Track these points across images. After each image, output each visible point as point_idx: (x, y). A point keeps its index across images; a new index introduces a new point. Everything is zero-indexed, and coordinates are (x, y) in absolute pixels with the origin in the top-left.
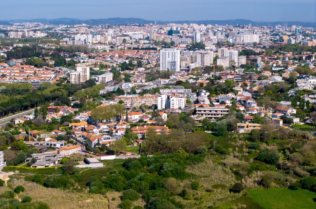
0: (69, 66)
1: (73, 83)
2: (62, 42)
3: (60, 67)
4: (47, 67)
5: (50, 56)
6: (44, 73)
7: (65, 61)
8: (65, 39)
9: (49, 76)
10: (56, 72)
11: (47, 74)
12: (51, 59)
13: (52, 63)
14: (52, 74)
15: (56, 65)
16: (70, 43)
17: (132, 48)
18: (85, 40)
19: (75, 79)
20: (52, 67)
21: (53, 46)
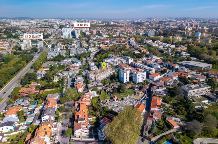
0: (15, 38)
1: (24, 50)
2: (6, 25)
3: (11, 39)
4: (3, 39)
5: (3, 32)
6: (2, 43)
7: (12, 35)
8: (7, 24)
9: (6, 45)
10: (9, 42)
11: (5, 44)
12: (4, 35)
13: (5, 36)
14: (7, 43)
15: (8, 37)
16: (10, 26)
17: (38, 27)
18: (16, 24)
19: (24, 48)
20: (6, 39)
21: (2, 27)
